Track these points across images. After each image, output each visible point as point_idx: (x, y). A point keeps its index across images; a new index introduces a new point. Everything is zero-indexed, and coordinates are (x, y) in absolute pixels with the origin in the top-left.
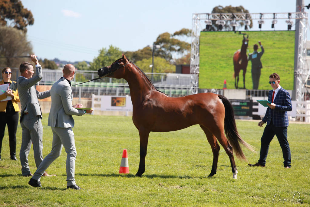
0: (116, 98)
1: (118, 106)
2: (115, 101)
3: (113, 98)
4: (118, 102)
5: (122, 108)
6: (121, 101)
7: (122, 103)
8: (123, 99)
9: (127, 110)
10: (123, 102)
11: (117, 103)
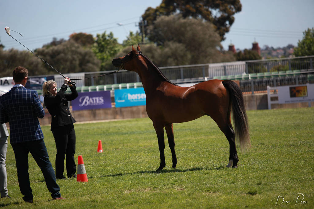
0: (295, 88)
1: (298, 97)
2: (295, 91)
3: (291, 89)
4: (299, 91)
5: (303, 98)
6: (301, 91)
7: (302, 93)
8: (304, 88)
9: (310, 100)
10: (304, 91)
11: (297, 94)
